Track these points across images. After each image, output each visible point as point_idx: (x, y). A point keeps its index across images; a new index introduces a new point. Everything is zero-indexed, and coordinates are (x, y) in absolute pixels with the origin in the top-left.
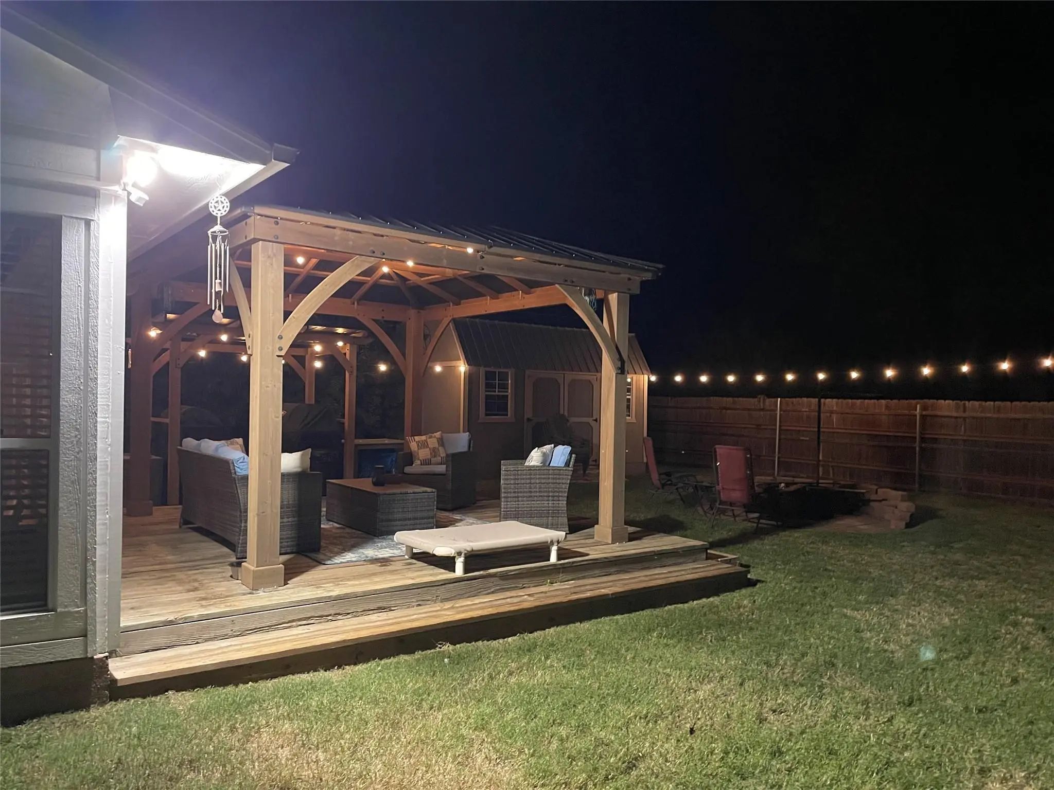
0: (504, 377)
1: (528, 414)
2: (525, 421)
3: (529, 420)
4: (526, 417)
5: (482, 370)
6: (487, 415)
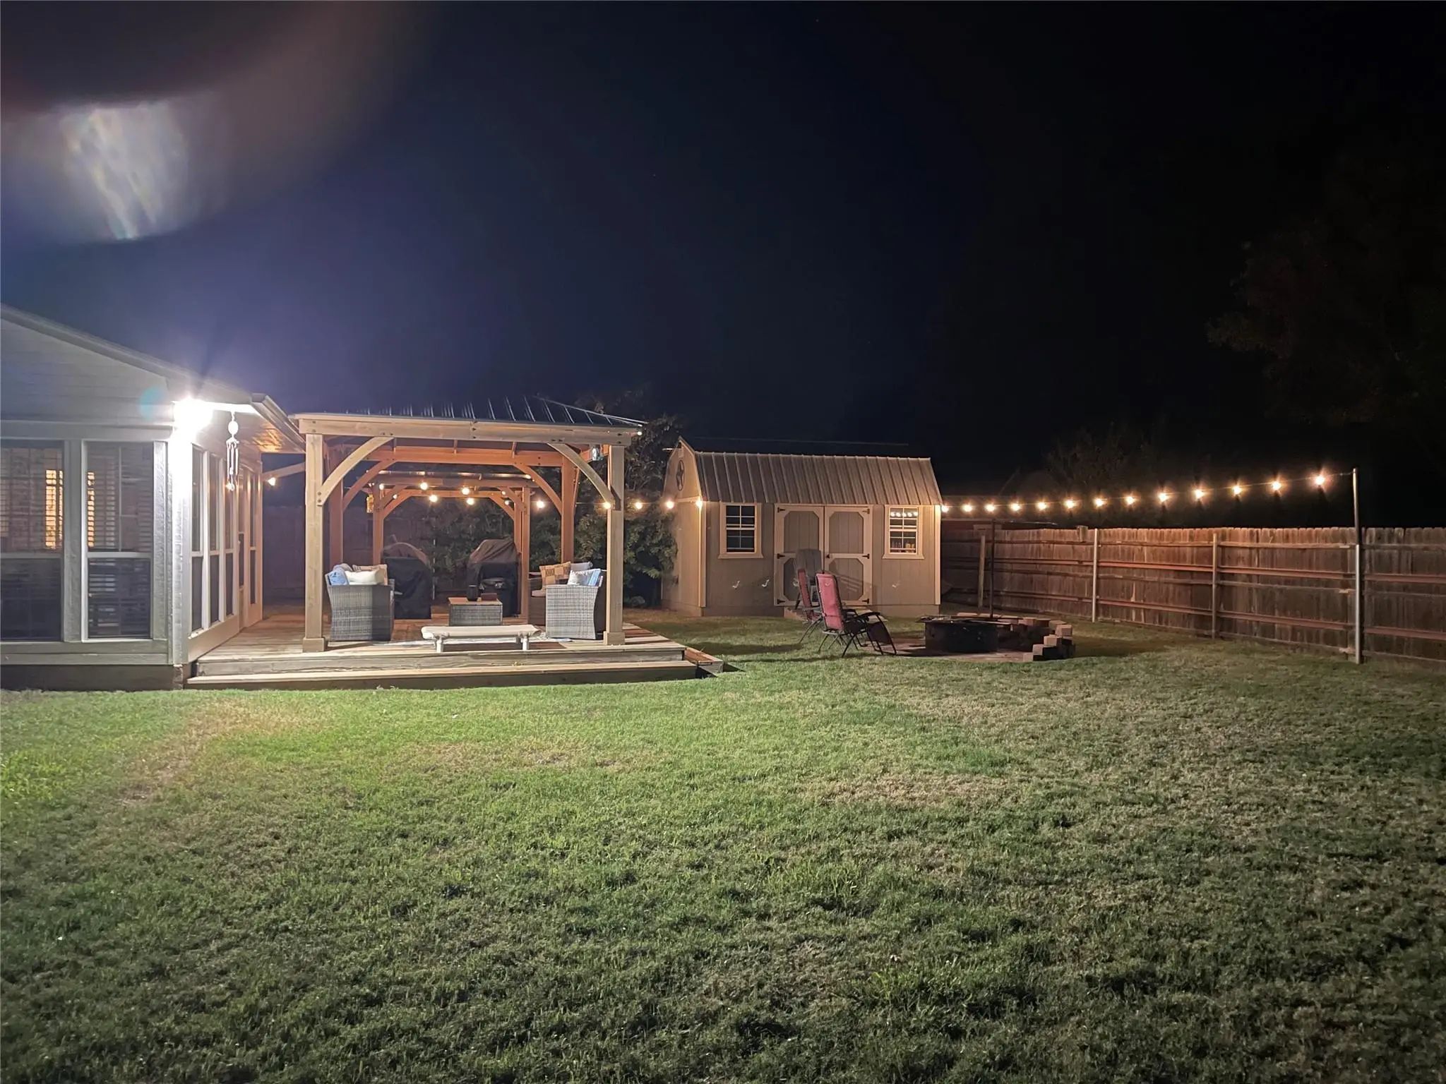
0: (749, 511)
1: (779, 549)
2: (775, 556)
3: (779, 556)
4: (776, 553)
5: (723, 506)
6: (728, 551)
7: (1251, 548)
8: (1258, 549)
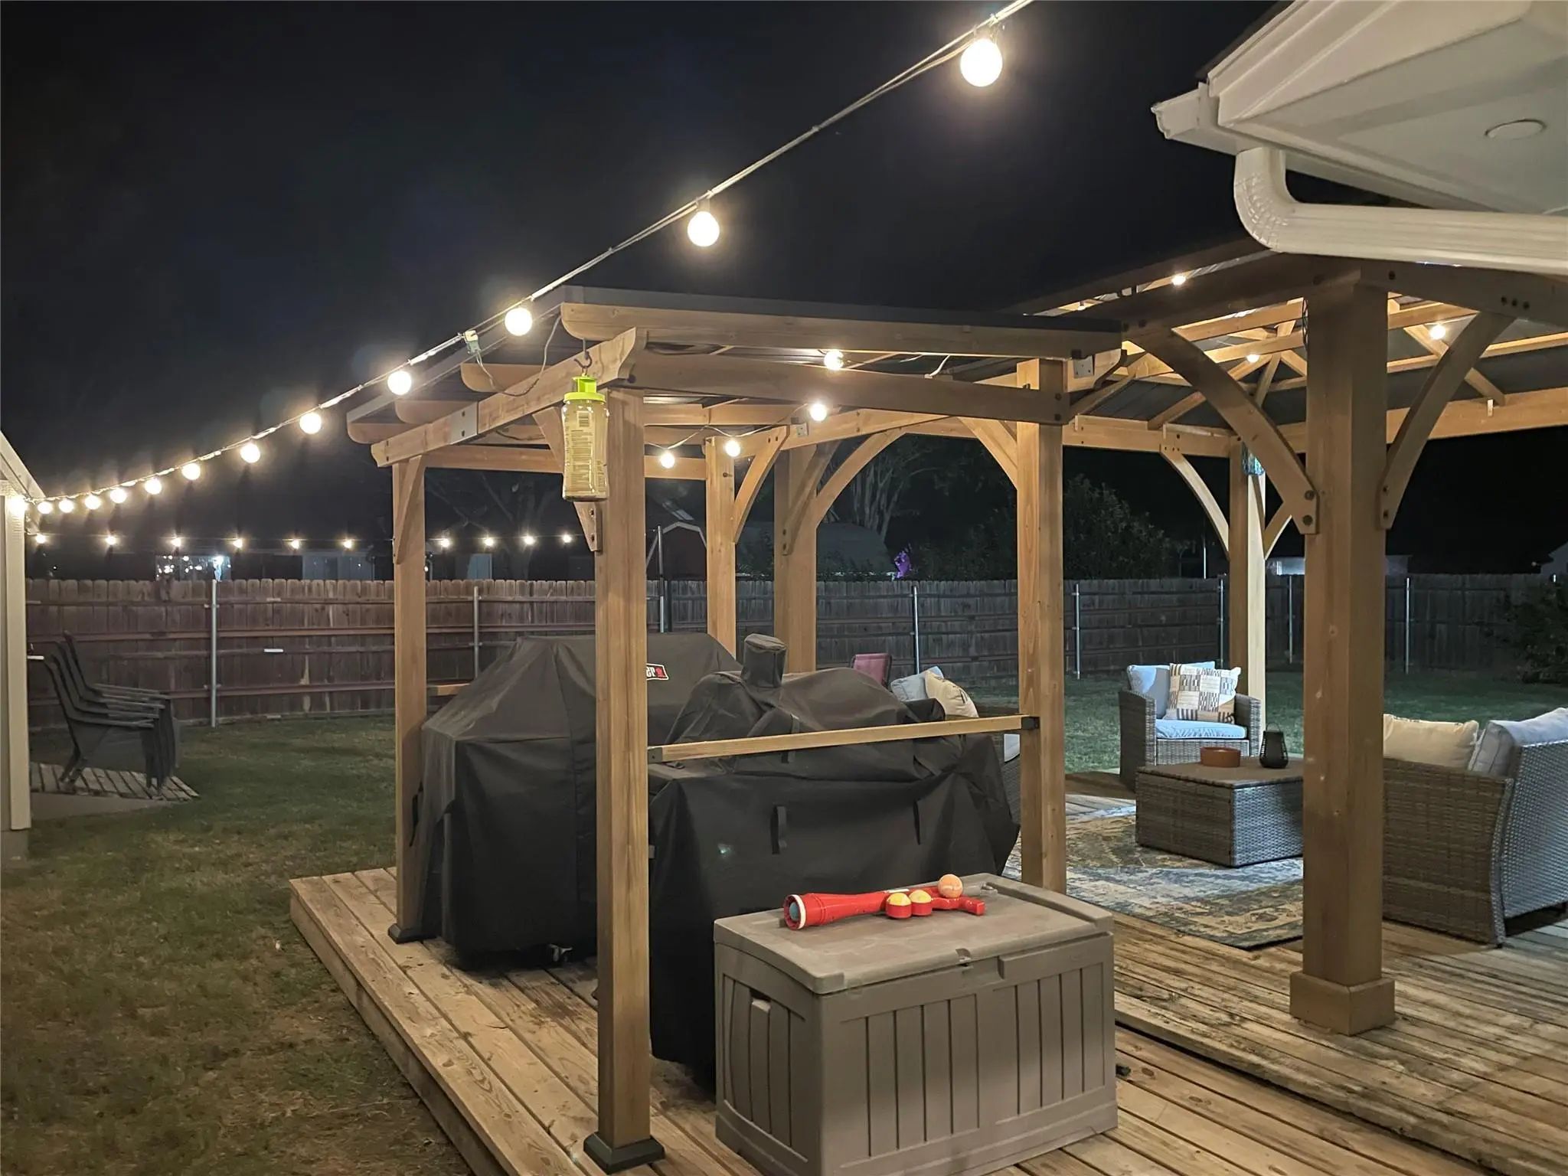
7: (521, 603)
8: (532, 603)
